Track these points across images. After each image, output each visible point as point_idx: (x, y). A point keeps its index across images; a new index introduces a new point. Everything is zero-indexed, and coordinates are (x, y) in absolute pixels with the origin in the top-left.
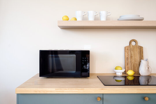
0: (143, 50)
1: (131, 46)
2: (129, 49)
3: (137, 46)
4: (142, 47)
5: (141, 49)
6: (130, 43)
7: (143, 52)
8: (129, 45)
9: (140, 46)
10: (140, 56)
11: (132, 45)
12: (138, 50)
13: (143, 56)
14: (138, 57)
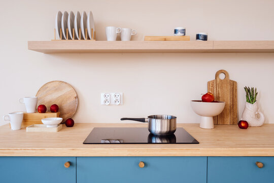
0: (236, 87)
1: (218, 80)
2: (215, 85)
3: (227, 80)
4: (236, 82)
5: (233, 85)
6: (217, 75)
7: (236, 90)
8: (214, 79)
9: (232, 81)
10: (232, 97)
11: (220, 80)
12: (229, 87)
13: (236, 96)
14: (229, 98)
